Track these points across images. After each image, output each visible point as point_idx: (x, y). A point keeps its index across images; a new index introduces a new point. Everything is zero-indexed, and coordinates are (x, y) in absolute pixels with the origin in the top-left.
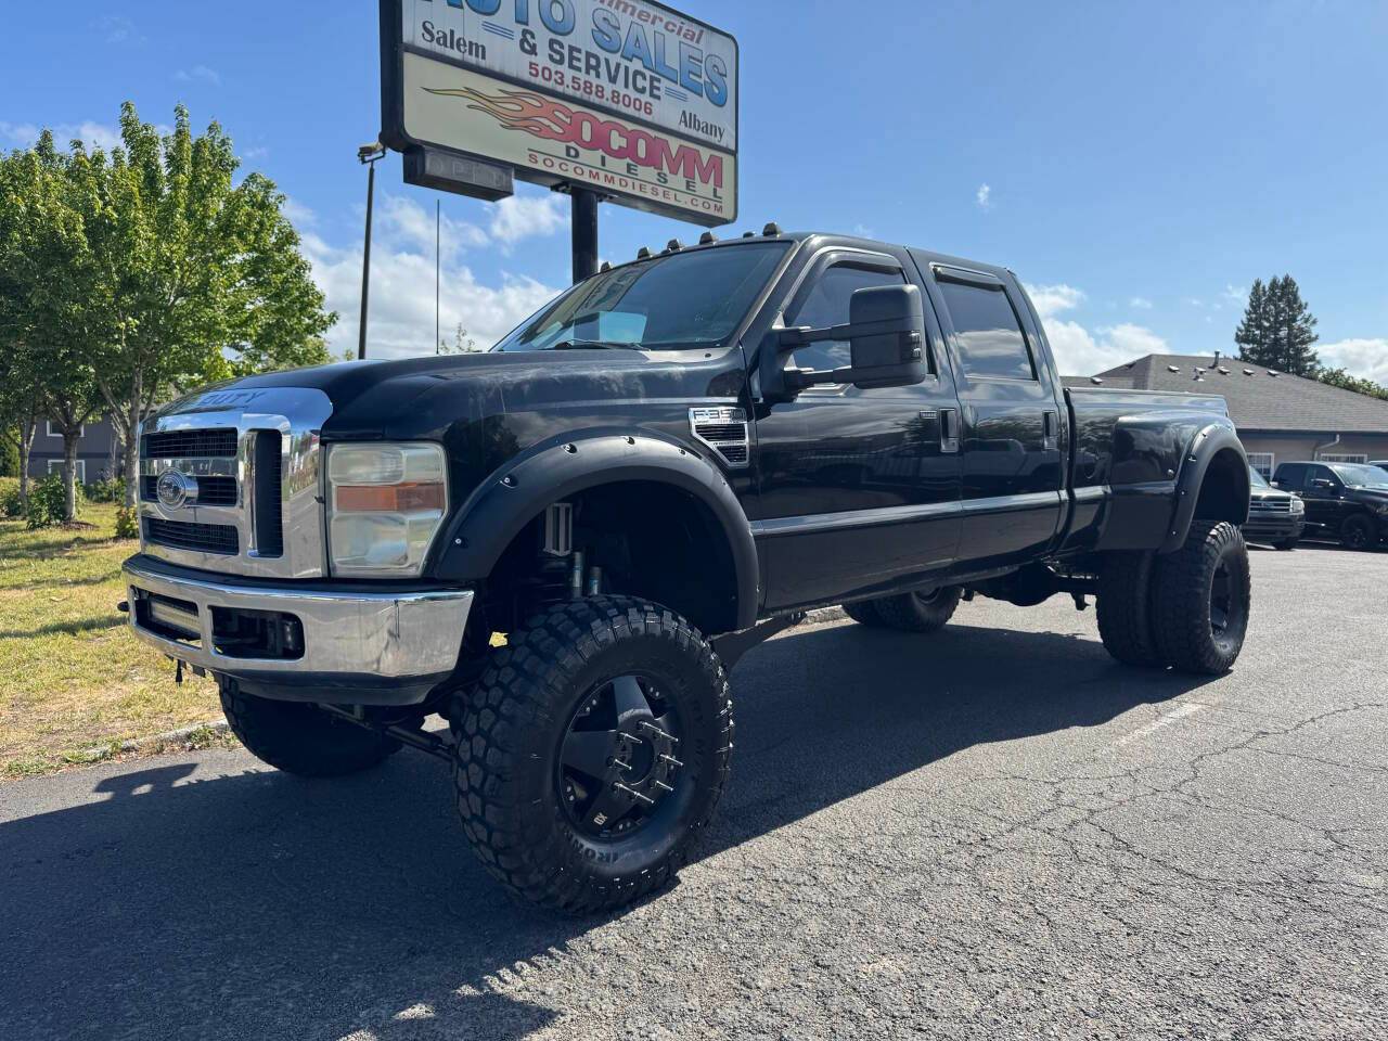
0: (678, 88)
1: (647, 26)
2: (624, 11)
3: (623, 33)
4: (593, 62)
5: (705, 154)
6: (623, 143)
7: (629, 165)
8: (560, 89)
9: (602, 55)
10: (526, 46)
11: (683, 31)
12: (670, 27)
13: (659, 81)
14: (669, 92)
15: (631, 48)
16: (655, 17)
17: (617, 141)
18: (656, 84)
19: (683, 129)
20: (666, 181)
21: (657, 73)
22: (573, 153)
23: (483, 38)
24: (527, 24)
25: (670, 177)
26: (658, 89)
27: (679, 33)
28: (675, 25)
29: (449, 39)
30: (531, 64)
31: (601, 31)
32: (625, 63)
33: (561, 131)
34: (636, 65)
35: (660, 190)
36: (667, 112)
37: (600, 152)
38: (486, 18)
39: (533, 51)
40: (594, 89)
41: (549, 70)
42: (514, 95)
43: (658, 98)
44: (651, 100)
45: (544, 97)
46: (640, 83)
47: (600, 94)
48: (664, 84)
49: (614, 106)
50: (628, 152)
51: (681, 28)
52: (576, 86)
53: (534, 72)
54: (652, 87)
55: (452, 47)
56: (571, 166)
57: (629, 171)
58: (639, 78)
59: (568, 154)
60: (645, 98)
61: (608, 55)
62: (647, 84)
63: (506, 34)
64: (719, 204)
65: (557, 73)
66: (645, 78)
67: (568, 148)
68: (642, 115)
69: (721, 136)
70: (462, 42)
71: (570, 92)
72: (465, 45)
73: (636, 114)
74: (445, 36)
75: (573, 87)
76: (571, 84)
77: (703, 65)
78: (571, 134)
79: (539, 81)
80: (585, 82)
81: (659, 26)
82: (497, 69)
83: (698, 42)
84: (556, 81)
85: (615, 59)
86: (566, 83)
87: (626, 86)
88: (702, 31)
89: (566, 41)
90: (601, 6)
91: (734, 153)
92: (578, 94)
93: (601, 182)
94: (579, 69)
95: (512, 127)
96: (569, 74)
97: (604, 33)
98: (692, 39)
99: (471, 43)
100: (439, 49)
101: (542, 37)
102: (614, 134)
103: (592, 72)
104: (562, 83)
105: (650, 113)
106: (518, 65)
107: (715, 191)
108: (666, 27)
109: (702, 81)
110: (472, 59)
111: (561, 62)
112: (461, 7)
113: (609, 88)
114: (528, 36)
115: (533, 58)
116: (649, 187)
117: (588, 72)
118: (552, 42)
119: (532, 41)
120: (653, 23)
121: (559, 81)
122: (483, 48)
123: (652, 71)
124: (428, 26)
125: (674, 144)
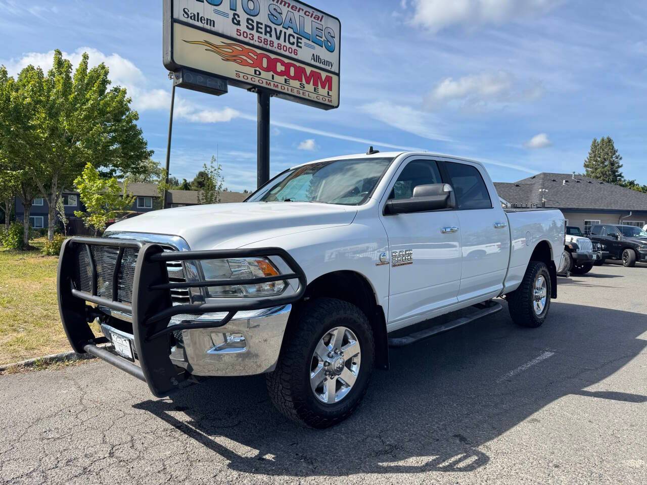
0: (310, 43)
1: (296, 13)
2: (285, 5)
3: (284, 16)
4: (268, 29)
5: (324, 75)
6: (283, 68)
7: (285, 79)
8: (251, 42)
9: (273, 26)
10: (235, 21)
11: (314, 16)
12: (307, 13)
13: (301, 39)
14: (306, 45)
15: (287, 24)
16: (300, 9)
17: (280, 68)
18: (299, 40)
19: (313, 62)
20: (304, 87)
21: (300, 35)
22: (258, 73)
23: (214, 17)
24: (236, 11)
25: (306, 85)
26: (301, 43)
27: (311, 17)
28: (309, 13)
29: (197, 17)
30: (237, 30)
31: (272, 15)
32: (284, 30)
33: (252, 62)
34: (290, 31)
35: (301, 92)
36: (305, 53)
37: (272, 73)
38: (215, 7)
39: (238, 23)
40: (269, 43)
41: (247, 33)
42: (229, 45)
43: (301, 47)
44: (297, 48)
46: (292, 40)
47: (271, 45)
48: (304, 41)
49: (279, 51)
50: (286, 73)
51: (313, 14)
52: (260, 41)
53: (239, 34)
54: (298, 42)
55: (198, 21)
56: (257, 79)
57: (286, 82)
58: (291, 37)
59: (255, 73)
60: (294, 47)
61: (276, 27)
62: (295, 41)
63: (225, 15)
64: (330, 99)
65: (250, 34)
66: (294, 38)
67: (255, 71)
68: (293, 55)
69: (332, 66)
70: (203, 19)
71: (257, 43)
72: (205, 20)
73: (290, 55)
74: (194, 15)
76: (257, 40)
77: (323, 32)
78: (257, 63)
79: (241, 38)
80: (264, 39)
81: (302, 13)
82: (220, 32)
83: (321, 21)
84: (250, 38)
85: (279, 28)
86: (255, 39)
87: (285, 41)
88: (322, 17)
89: (255, 19)
90: (272, 3)
91: (338, 75)
92: (261, 45)
93: (272, 87)
94: (261, 33)
95: (228, 60)
96: (256, 35)
97: (274, 15)
98: (318, 20)
99: (207, 19)
100: (191, 21)
101: (243, 17)
102: (279, 64)
103: (268, 34)
106: (231, 30)
107: (328, 92)
108: (305, 14)
109: (322, 40)
110: (208, 27)
111: (252, 29)
112: (203, 1)
113: (276, 42)
114: (236, 17)
115: (238, 27)
116: (296, 90)
117: (266, 34)
118: (248, 20)
119: (238, 19)
120: (299, 11)
121: (252, 38)
122: (214, 22)
123: (298, 34)
124: (186, 10)
125: (308, 70)
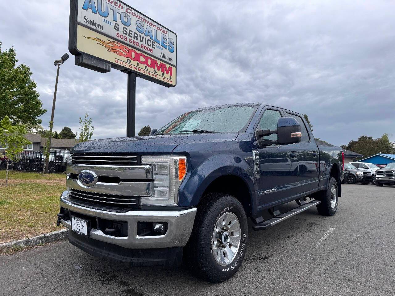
0: (160, 46)
1: (152, 27)
2: (145, 22)
3: (145, 28)
4: (136, 35)
5: (168, 66)
6: (144, 60)
7: (145, 66)
8: (126, 42)
9: (139, 34)
10: (116, 28)
11: (162, 30)
12: (158, 28)
13: (155, 43)
14: (158, 47)
15: (147, 33)
16: (154, 25)
17: (142, 59)
18: (154, 44)
19: (161, 58)
20: (156, 72)
21: (155, 41)
22: (129, 61)
23: (103, 24)
24: (117, 22)
25: (157, 71)
26: (155, 46)
27: (161, 31)
28: (160, 28)
29: (92, 23)
30: (117, 33)
31: (138, 27)
32: (145, 37)
33: (126, 54)
34: (148, 38)
35: (155, 75)
36: (157, 52)
37: (137, 62)
38: (104, 18)
39: (118, 30)
40: (136, 43)
41: (123, 36)
42: (112, 42)
43: (155, 48)
44: (152, 48)
45: (121, 43)
46: (150, 43)
47: (137, 45)
48: (156, 44)
49: (142, 49)
50: (146, 63)
51: (161, 29)
52: (131, 42)
53: (118, 36)
54: (153, 45)
55: (93, 25)
56: (128, 65)
57: (145, 68)
58: (149, 42)
59: (127, 61)
60: (151, 48)
61: (141, 34)
62: (151, 44)
63: (111, 24)
64: (171, 81)
65: (125, 37)
66: (151, 42)
67: (128, 59)
68: (150, 52)
69: (172, 61)
70: (96, 24)
71: (129, 43)
72: (97, 25)
73: (148, 52)
74: (91, 21)
75: (130, 42)
76: (129, 41)
77: (167, 41)
78: (128, 55)
79: (119, 39)
80: (133, 41)
81: (155, 28)
82: (107, 33)
83: (166, 34)
84: (124, 39)
85: (142, 35)
86: (127, 40)
87: (145, 44)
88: (167, 31)
89: (128, 28)
90: (139, 20)
91: (176, 67)
92: (131, 44)
93: (137, 70)
94: (132, 37)
95: (111, 51)
96: (129, 38)
97: (139, 27)
98: (164, 33)
99: (99, 25)
100: (89, 25)
101: (121, 26)
102: (141, 57)
103: (136, 38)
104: (126, 40)
105: (152, 52)
106: (114, 33)
107: (170, 77)
108: (157, 28)
109: (167, 45)
110: (99, 30)
111: (126, 34)
112: (97, 14)
113: (140, 43)
114: (117, 25)
115: (118, 32)
116: (151, 73)
117: (134, 38)
118: (124, 28)
119: (118, 27)
120: (154, 27)
121: (126, 39)
122: (103, 27)
123: (153, 40)
124: (86, 18)
125: (159, 62)
